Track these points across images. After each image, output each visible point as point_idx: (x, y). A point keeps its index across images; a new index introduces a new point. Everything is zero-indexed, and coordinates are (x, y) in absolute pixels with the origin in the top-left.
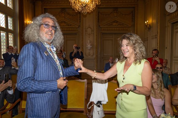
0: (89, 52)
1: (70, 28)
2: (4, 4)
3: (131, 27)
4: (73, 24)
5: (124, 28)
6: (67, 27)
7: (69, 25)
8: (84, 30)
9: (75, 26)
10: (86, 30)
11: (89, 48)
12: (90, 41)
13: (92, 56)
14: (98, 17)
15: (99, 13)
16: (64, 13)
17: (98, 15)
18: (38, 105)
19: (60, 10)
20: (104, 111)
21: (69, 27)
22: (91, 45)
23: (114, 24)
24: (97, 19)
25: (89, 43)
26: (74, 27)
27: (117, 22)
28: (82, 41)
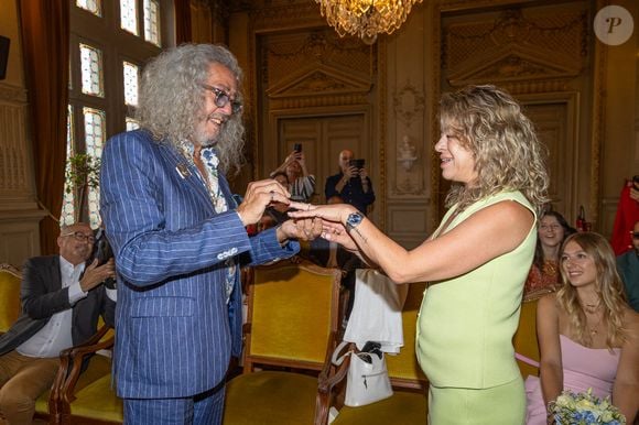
0: (408, 180)
1: (339, 95)
2: (136, 33)
3: (576, 76)
4: (349, 81)
5: (549, 84)
6: (332, 91)
7: (335, 86)
8: (391, 101)
9: (357, 87)
10: (395, 100)
11: (407, 164)
12: (410, 137)
13: (419, 194)
14: (443, 47)
15: (444, 32)
16: (321, 44)
17: (444, 40)
18: (154, 342)
19: (308, 35)
20: (392, 379)
21: (336, 91)
22: (414, 154)
23: (507, 69)
24: (438, 57)
25: (407, 145)
26: (353, 89)
27: (518, 61)
28: (383, 138)
